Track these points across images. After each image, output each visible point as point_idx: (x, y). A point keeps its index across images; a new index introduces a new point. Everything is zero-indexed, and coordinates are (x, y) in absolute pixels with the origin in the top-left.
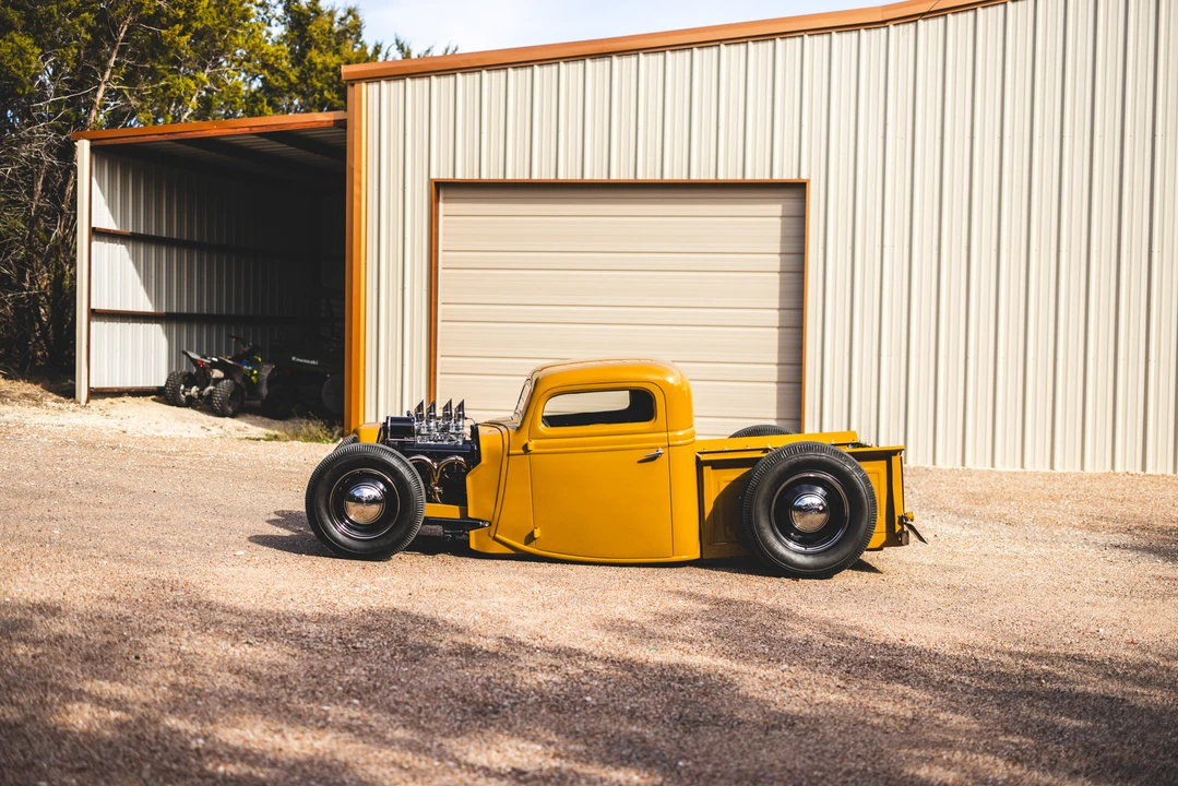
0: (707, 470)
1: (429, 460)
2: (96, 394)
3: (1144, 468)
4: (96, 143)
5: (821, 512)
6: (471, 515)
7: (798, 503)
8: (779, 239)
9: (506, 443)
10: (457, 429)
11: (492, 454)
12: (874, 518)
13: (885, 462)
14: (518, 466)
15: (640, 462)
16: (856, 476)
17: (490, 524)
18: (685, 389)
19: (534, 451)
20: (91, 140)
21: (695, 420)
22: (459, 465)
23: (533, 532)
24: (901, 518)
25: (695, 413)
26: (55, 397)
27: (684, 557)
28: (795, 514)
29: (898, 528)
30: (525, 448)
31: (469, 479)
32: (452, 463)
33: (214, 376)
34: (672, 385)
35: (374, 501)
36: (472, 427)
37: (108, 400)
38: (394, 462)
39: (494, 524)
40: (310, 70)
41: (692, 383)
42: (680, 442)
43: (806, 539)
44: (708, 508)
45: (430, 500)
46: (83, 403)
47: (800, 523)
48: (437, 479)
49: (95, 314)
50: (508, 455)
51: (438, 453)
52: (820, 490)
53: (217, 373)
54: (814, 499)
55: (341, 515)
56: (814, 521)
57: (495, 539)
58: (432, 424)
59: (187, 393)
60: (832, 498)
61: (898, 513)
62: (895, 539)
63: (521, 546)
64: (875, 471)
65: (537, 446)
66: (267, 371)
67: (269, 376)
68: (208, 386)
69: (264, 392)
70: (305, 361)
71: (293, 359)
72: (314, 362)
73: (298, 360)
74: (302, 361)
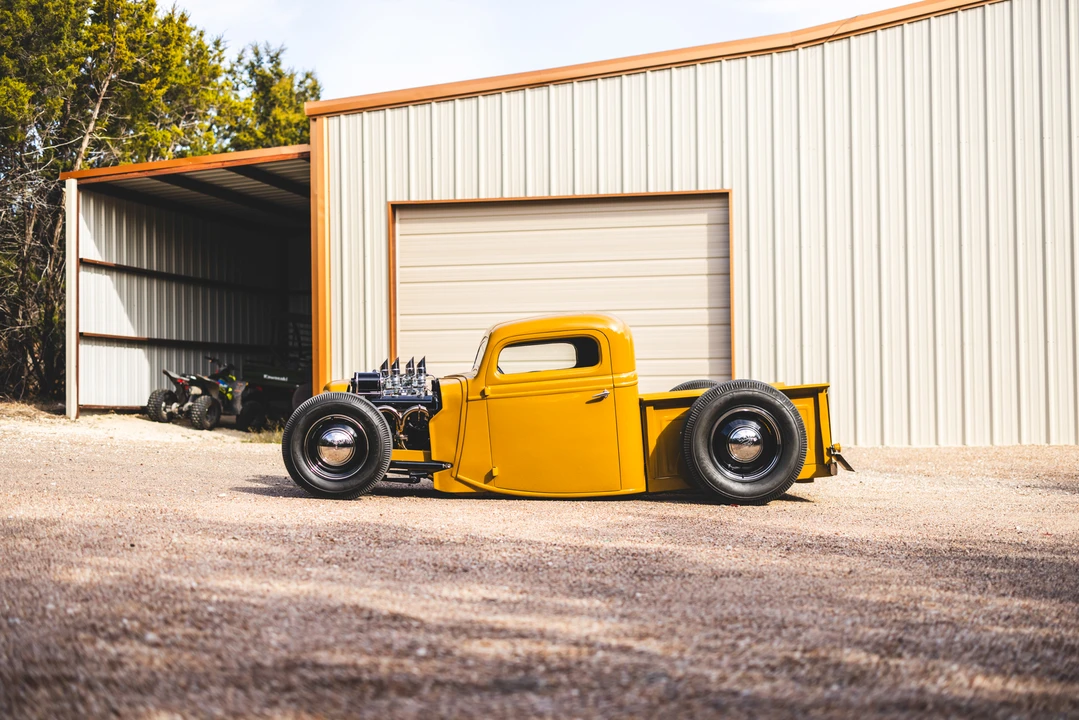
0: (650, 410)
1: (395, 410)
2: (84, 410)
3: (1048, 440)
4: (83, 182)
5: (755, 443)
6: (434, 458)
7: (734, 437)
8: (706, 245)
9: (465, 390)
10: (420, 383)
11: (452, 400)
12: (804, 447)
13: (812, 399)
14: (477, 411)
15: (588, 403)
16: (786, 410)
17: (452, 466)
18: (628, 338)
19: (491, 396)
20: (78, 179)
21: (637, 363)
22: (422, 414)
23: (491, 471)
24: (829, 450)
25: (637, 356)
26: (47, 414)
27: (631, 491)
28: (732, 447)
29: (827, 459)
30: (483, 393)
31: (431, 425)
32: (415, 413)
33: (193, 392)
34: (615, 333)
35: (345, 445)
36: (433, 382)
37: (96, 416)
38: (363, 408)
39: (455, 466)
41: (632, 329)
42: (624, 384)
43: (742, 469)
44: (652, 445)
45: (396, 447)
46: (73, 418)
47: (737, 453)
48: (402, 427)
49: (83, 337)
50: (467, 401)
51: (402, 405)
52: (754, 424)
53: (195, 390)
54: (749, 432)
55: (314, 457)
56: (749, 453)
57: (457, 479)
58: (397, 379)
59: (168, 410)
60: (765, 430)
61: (826, 445)
62: (825, 470)
63: (481, 485)
64: (805, 405)
65: (493, 392)
66: (241, 388)
67: (243, 393)
68: (187, 402)
69: (239, 407)
70: (276, 378)
71: (265, 376)
72: (283, 379)
73: (269, 377)
74: (272, 378)
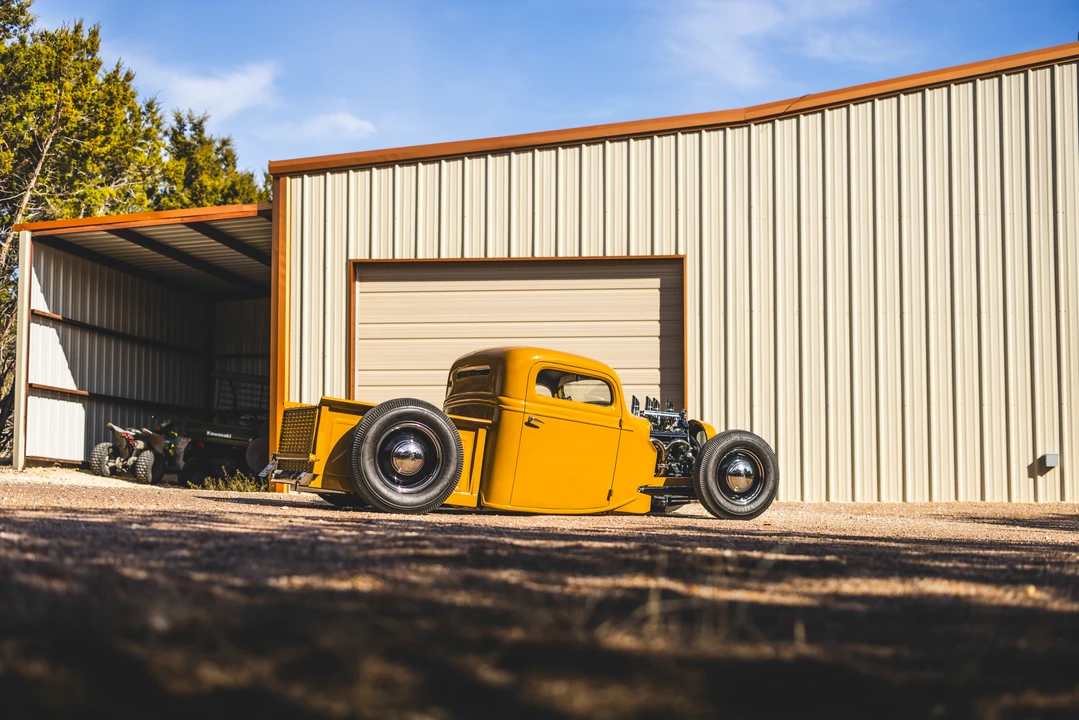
2: (32, 462)
4: (37, 234)
8: (659, 308)
20: (33, 231)
33: (138, 447)
37: (41, 468)
40: (202, 192)
46: (20, 469)
49: (34, 390)
53: (140, 445)
59: (111, 464)
66: (183, 444)
67: (186, 449)
68: (130, 456)
69: (181, 463)
70: (219, 435)
71: (208, 433)
72: (227, 436)
73: (212, 434)
74: (216, 435)
